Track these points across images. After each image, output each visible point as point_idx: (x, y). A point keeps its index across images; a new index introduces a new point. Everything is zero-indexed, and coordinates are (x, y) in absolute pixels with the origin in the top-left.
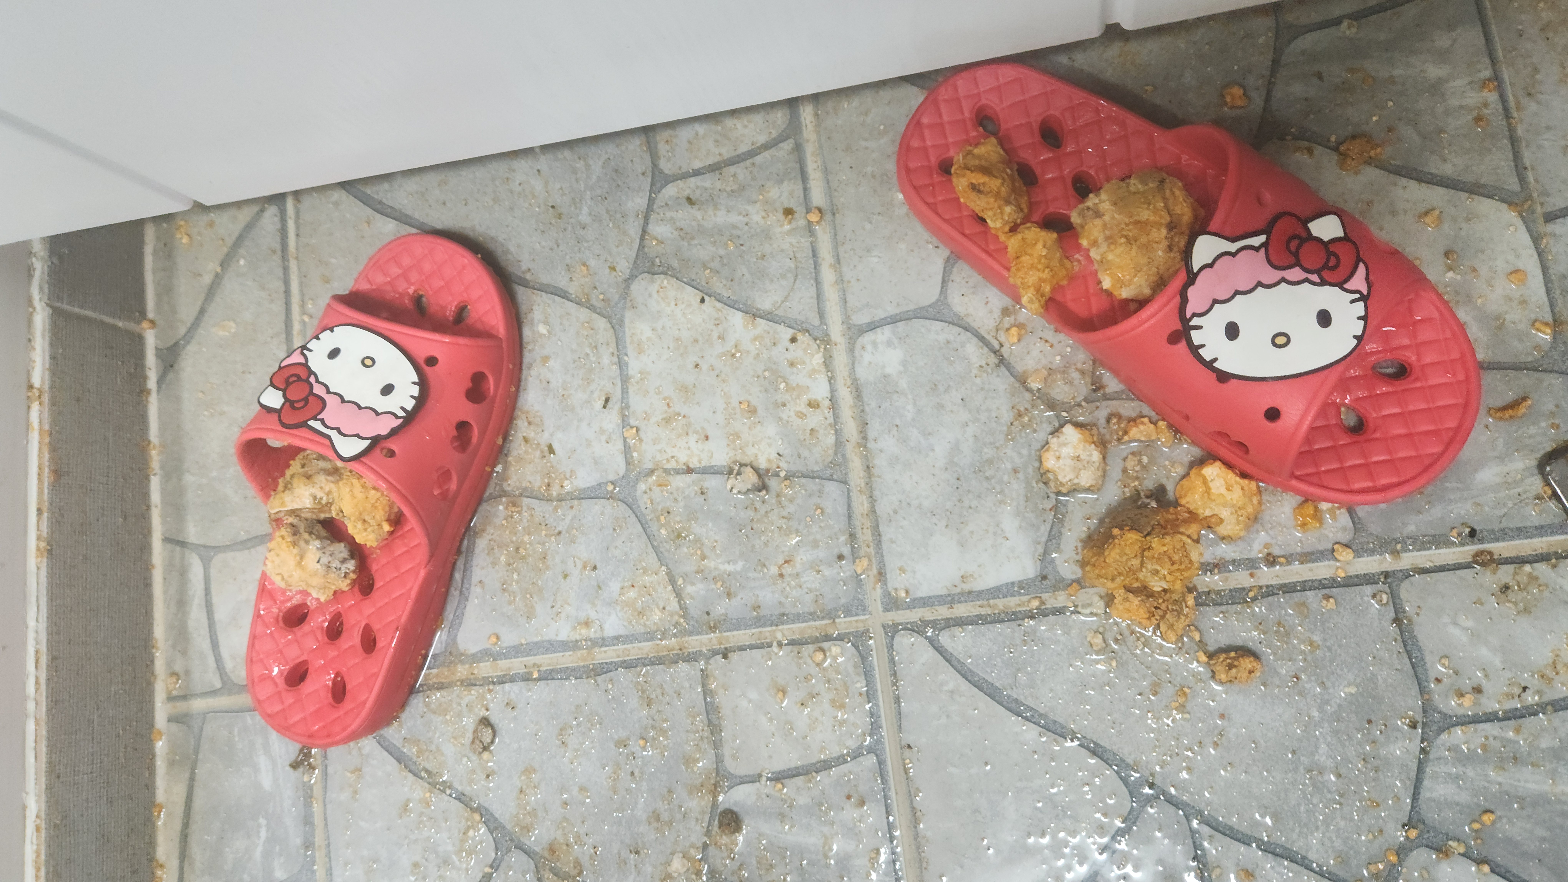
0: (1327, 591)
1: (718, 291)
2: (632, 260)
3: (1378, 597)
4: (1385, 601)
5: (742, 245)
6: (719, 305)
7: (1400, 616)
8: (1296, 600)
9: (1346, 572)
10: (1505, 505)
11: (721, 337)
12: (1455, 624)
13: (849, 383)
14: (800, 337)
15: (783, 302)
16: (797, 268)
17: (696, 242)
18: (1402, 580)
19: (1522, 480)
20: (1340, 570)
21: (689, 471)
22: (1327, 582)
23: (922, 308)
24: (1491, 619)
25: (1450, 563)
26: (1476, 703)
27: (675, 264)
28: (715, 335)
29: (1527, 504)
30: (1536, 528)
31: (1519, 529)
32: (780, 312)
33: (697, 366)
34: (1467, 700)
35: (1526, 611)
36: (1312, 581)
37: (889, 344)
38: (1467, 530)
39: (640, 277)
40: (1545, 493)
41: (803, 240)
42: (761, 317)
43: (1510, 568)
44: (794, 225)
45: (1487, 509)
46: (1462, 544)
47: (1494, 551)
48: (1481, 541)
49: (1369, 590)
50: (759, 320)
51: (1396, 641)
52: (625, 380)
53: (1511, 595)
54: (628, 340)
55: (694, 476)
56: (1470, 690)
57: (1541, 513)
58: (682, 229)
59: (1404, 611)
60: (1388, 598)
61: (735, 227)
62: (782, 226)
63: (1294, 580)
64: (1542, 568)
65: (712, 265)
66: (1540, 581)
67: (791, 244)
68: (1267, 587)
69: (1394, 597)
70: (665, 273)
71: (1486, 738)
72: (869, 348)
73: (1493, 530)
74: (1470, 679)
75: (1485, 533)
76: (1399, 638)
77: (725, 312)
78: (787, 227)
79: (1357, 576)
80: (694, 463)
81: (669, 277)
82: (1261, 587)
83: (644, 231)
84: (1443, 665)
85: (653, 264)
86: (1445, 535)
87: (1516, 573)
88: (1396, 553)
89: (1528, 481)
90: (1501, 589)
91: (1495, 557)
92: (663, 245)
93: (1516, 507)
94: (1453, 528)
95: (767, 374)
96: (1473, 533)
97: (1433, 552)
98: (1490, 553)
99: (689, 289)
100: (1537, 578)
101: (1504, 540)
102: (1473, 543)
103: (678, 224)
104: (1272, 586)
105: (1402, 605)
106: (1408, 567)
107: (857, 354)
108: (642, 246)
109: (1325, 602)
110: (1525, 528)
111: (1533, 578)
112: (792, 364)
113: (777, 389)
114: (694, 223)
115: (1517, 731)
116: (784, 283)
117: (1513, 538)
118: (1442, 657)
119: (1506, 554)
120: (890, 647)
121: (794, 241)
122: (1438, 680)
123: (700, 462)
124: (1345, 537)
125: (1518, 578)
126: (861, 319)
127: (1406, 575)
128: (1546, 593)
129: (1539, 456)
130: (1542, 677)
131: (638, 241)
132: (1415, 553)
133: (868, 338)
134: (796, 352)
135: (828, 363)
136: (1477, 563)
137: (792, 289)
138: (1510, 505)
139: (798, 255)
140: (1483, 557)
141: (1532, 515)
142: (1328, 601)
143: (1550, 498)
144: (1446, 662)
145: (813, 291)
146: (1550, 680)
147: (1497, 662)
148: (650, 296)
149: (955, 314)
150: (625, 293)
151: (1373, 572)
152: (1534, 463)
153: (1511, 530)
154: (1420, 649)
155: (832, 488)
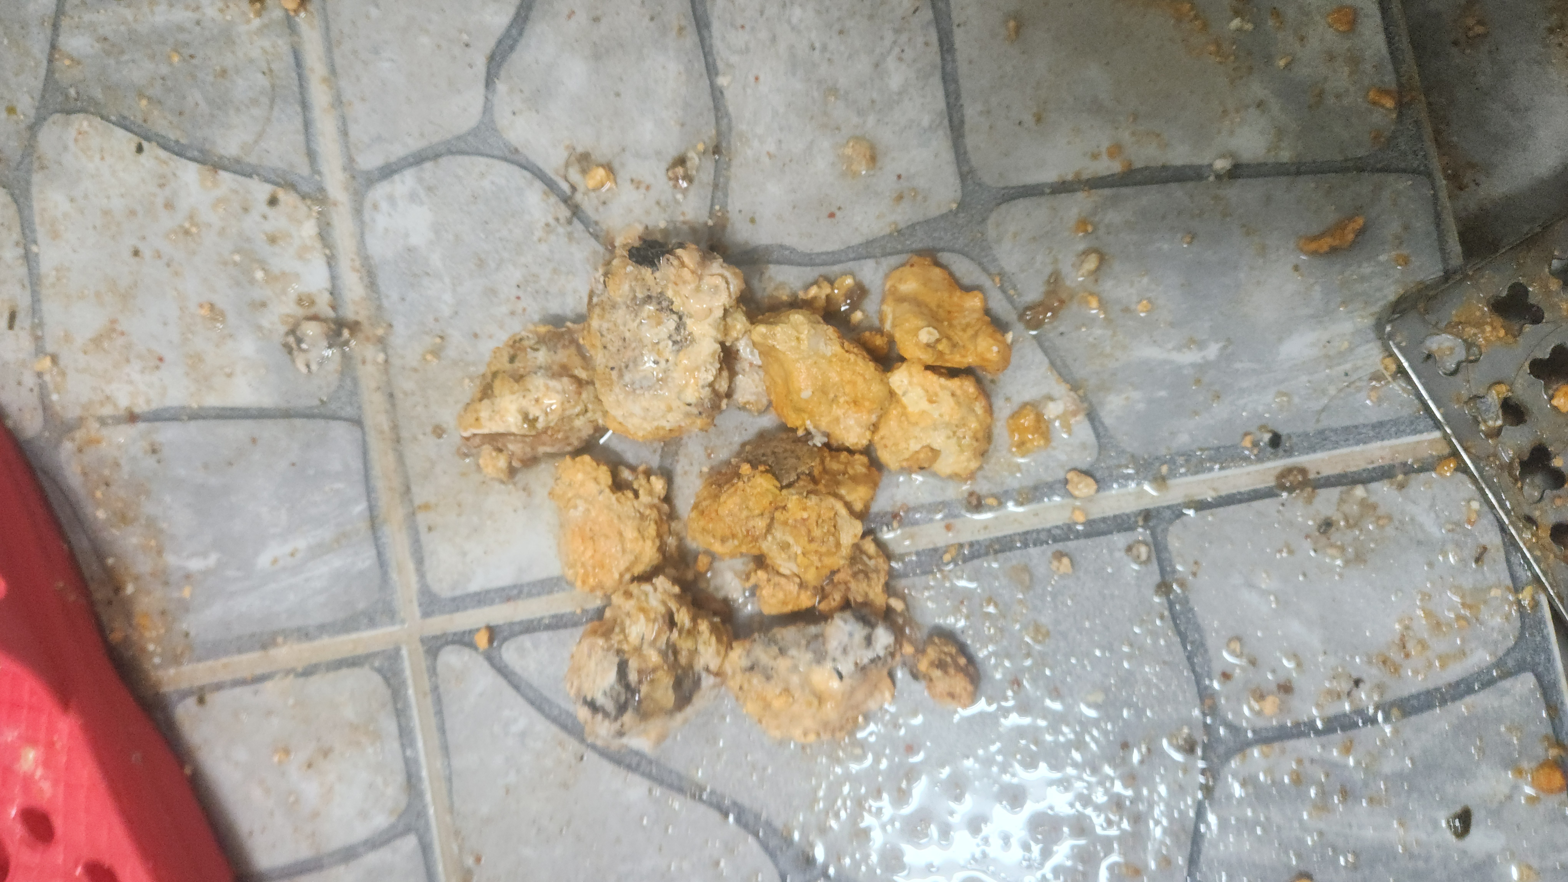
0: (1060, 546)
1: (163, 133)
2: (37, 95)
3: (1134, 551)
4: (1144, 556)
5: (192, 56)
6: (163, 154)
7: (1168, 578)
8: (1014, 562)
9: (1086, 515)
10: (1324, 392)
11: (169, 205)
12: (1251, 586)
13: (357, 264)
14: (282, 195)
15: (256, 142)
16: (273, 87)
17: (126, 57)
18: (1171, 522)
19: (1351, 350)
20: (1077, 513)
21: (132, 418)
22: (1058, 532)
23: (459, 138)
24: (1305, 575)
25: (1242, 490)
26: (1283, 709)
27: (98, 93)
28: (160, 201)
29: (1359, 390)
30: (1374, 427)
31: (1346, 429)
32: (252, 159)
33: (136, 253)
34: (1270, 705)
35: (1359, 558)
36: (1038, 532)
37: (413, 197)
38: (1267, 437)
39: (50, 120)
40: (1386, 368)
41: (280, 42)
42: (225, 169)
43: (1334, 493)
44: (265, 19)
45: (1296, 400)
46: (1260, 459)
47: (1307, 466)
48: (1289, 453)
49: (1120, 540)
50: (223, 174)
51: (1162, 617)
52: (34, 281)
53: (1336, 537)
54: (37, 219)
55: (142, 426)
56: (1274, 687)
57: (1379, 401)
58: (105, 39)
59: (1174, 571)
60: (1149, 552)
61: (181, 29)
62: (248, 21)
63: (1011, 532)
64: (1383, 490)
65: (150, 92)
66: (1381, 511)
67: (265, 51)
68: (971, 545)
69: (1159, 549)
70: (83, 110)
71: (1300, 762)
72: (384, 206)
73: (1307, 435)
74: (1274, 671)
75: (1294, 440)
76: (1166, 613)
77: (172, 163)
78: (256, 22)
79: (1104, 520)
80: (141, 407)
81: (91, 117)
82: (961, 546)
83: (53, 47)
84: (1233, 653)
85: (67, 96)
86: (1235, 446)
87: (1342, 501)
88: (1160, 481)
89: (1361, 350)
90: (1320, 527)
91: (1312, 476)
92: (80, 67)
93: (1342, 395)
94: (1246, 434)
95: (237, 258)
96: (1276, 441)
97: (1217, 472)
98: (1303, 471)
99: (120, 132)
100: (1374, 507)
101: (1323, 448)
102: (1276, 456)
103: (101, 31)
104: (978, 542)
105: (1170, 561)
106: (1180, 501)
107: (367, 217)
108: (50, 72)
109: (1055, 563)
110: (1356, 427)
111: (1368, 507)
112: (272, 240)
113: (252, 281)
114: (123, 28)
115: (1347, 750)
116: (256, 112)
117: (1336, 445)
118: (1230, 640)
119: (1327, 471)
120: (433, 671)
121: (267, 44)
122: (1226, 676)
123: (148, 402)
124: (1086, 460)
125: (1345, 508)
126: (369, 161)
127: (1176, 512)
128: (1390, 531)
129: (1376, 308)
130: (1384, 662)
131: (45, 63)
132: (1190, 479)
133: (380, 191)
134: (278, 220)
135: (324, 236)
136: (1283, 488)
137: (268, 120)
138: (1332, 391)
139: (274, 66)
140: (1291, 478)
141: (1366, 407)
142: (1060, 561)
143: (1394, 377)
144: (1236, 646)
145: (298, 122)
146: (1396, 669)
147: (1315, 640)
148: (66, 148)
149: (506, 144)
150: (30, 148)
151: (1128, 511)
152: (1369, 322)
153: (1335, 431)
154: (1198, 629)
155: (340, 431)
